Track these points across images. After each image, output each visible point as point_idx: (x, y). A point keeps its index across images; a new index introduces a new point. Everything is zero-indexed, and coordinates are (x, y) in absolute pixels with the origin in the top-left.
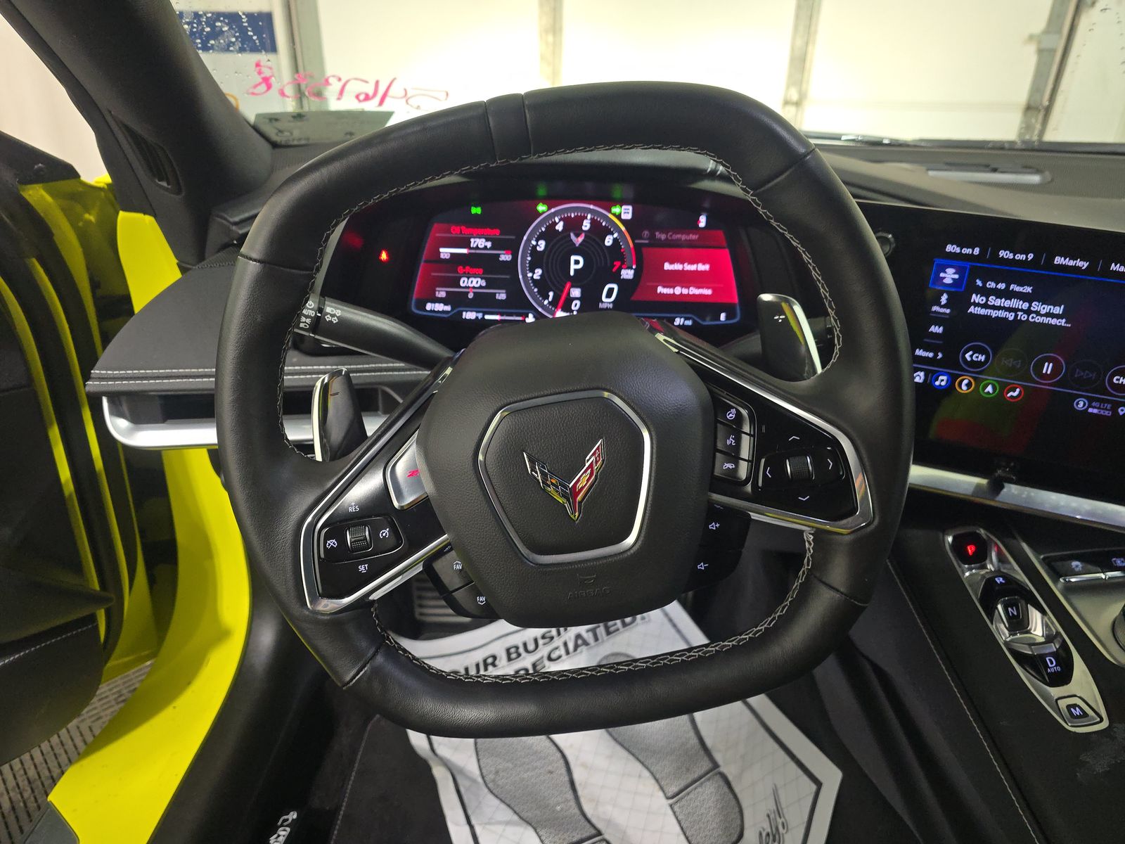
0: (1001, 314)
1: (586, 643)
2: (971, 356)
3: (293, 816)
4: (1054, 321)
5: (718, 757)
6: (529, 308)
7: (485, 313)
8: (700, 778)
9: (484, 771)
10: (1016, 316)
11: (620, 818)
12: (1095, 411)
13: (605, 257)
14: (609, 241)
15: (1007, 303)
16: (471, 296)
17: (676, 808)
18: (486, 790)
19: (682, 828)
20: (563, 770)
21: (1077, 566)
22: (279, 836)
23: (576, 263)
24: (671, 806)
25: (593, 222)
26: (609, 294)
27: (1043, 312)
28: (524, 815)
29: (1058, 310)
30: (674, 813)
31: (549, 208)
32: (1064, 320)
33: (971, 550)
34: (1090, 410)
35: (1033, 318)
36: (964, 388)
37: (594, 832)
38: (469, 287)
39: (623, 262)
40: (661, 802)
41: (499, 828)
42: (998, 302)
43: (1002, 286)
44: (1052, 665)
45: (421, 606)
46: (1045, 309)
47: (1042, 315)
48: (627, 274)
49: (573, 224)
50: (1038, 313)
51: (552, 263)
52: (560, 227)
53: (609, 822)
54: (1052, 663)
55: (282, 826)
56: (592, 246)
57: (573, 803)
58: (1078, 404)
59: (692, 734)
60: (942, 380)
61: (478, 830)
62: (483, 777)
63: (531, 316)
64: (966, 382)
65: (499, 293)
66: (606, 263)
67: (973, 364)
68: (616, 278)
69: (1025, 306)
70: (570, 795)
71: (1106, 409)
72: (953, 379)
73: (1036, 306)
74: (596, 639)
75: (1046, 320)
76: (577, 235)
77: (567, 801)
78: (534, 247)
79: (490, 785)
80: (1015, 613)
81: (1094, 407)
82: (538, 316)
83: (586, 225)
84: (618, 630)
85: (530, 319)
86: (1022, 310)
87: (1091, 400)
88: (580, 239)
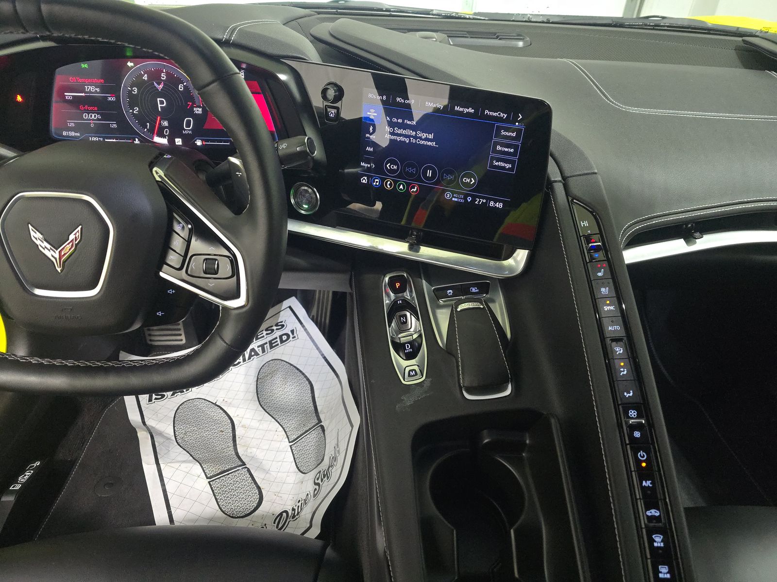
0: (402, 139)
1: (257, 354)
2: (390, 166)
3: (38, 463)
4: (429, 143)
5: (322, 417)
6: (134, 134)
7: (104, 138)
8: (310, 429)
9: (177, 433)
10: (410, 140)
11: (260, 455)
12: (456, 200)
13: (181, 100)
14: (181, 87)
15: (404, 132)
16: (92, 126)
17: (293, 448)
18: (176, 444)
19: (294, 458)
20: (230, 430)
21: (450, 293)
22: (25, 475)
23: (161, 103)
24: (291, 446)
25: (167, 74)
26: (188, 125)
27: (423, 137)
28: (197, 457)
29: (431, 136)
30: (292, 450)
31: (135, 65)
32: (434, 143)
33: (398, 285)
34: (453, 199)
35: (418, 141)
36: (389, 187)
37: (240, 463)
38: (90, 120)
39: (194, 103)
40: (286, 444)
41: (176, 465)
42: (400, 131)
43: (400, 121)
44: (408, 349)
45: (150, 335)
46: (424, 135)
47: (423, 140)
48: (198, 111)
49: (155, 76)
50: (421, 138)
51: (145, 102)
52: (145, 77)
53: (252, 458)
54: (408, 347)
55: (28, 470)
56: (170, 90)
57: (232, 448)
58: (447, 195)
59: (311, 405)
60: (377, 182)
61: (162, 466)
62: (175, 437)
63: (137, 140)
64: (389, 182)
65: (112, 124)
66: (182, 103)
67: (392, 171)
68: (192, 114)
69: (414, 133)
70: (231, 444)
71: (461, 199)
72: (382, 180)
73: (420, 134)
74: (263, 351)
75: (426, 143)
76: (159, 84)
77: (228, 447)
78: (130, 92)
79: (179, 441)
80: (405, 321)
81: (455, 197)
82: (142, 140)
83: (164, 76)
84: (278, 345)
85: (137, 142)
86: (412, 136)
87: (453, 193)
88: (161, 86)
